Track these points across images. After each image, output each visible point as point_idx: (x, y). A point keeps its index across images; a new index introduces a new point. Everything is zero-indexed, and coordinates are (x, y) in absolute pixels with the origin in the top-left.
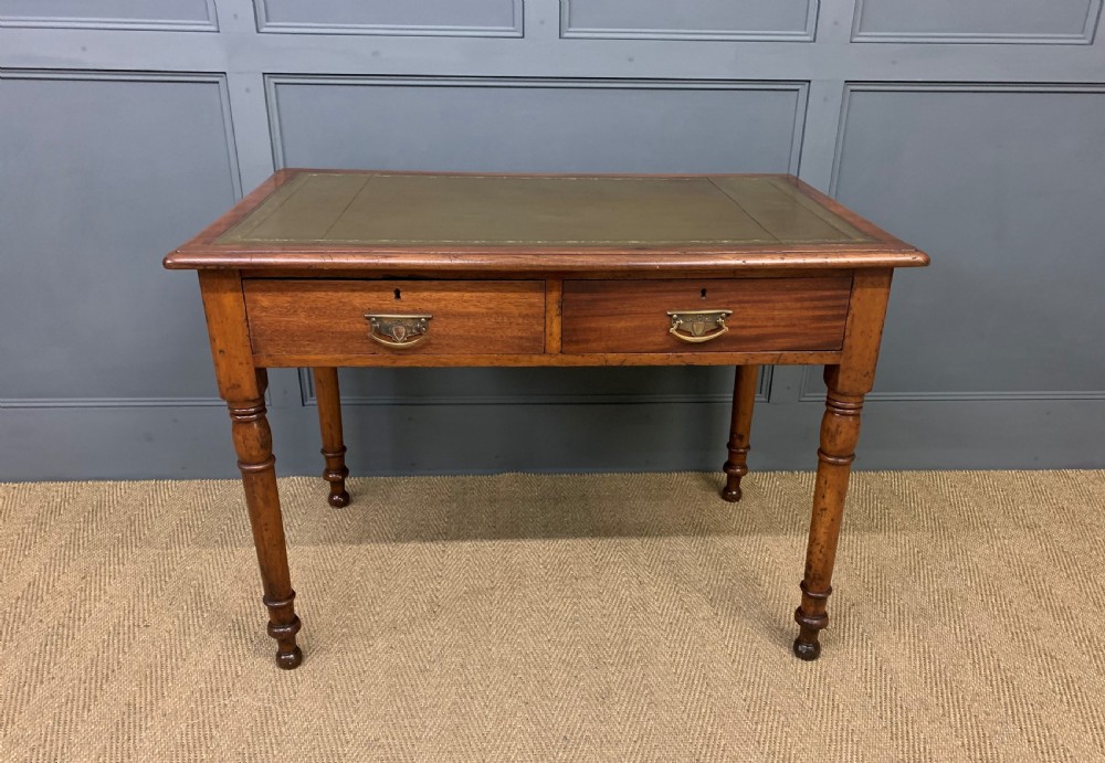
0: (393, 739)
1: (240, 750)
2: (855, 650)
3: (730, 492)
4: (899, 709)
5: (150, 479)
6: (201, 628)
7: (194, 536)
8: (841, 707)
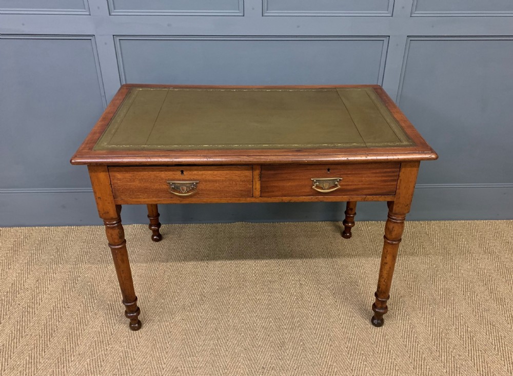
0: (184, 368)
1: (114, 372)
2: (400, 321)
3: (346, 233)
4: (418, 353)
5: (65, 226)
6: (93, 308)
7: (88, 258)
8: (392, 351)
